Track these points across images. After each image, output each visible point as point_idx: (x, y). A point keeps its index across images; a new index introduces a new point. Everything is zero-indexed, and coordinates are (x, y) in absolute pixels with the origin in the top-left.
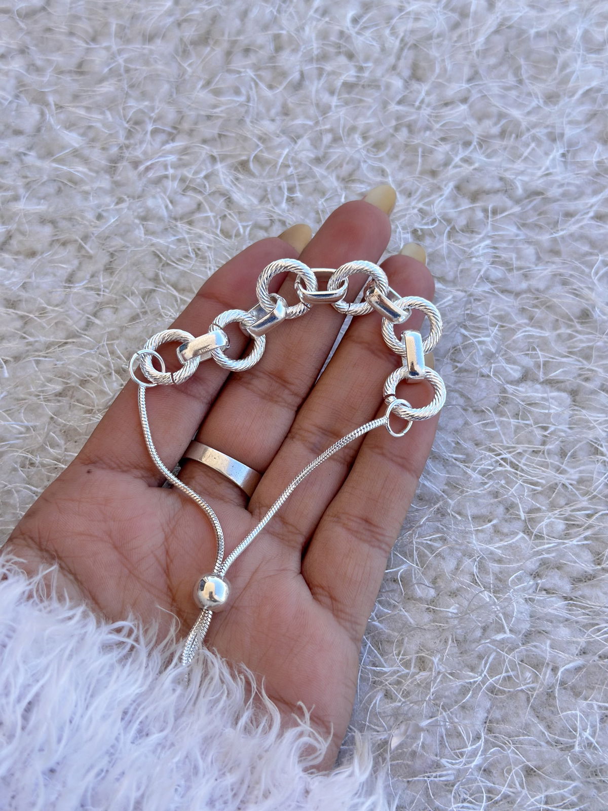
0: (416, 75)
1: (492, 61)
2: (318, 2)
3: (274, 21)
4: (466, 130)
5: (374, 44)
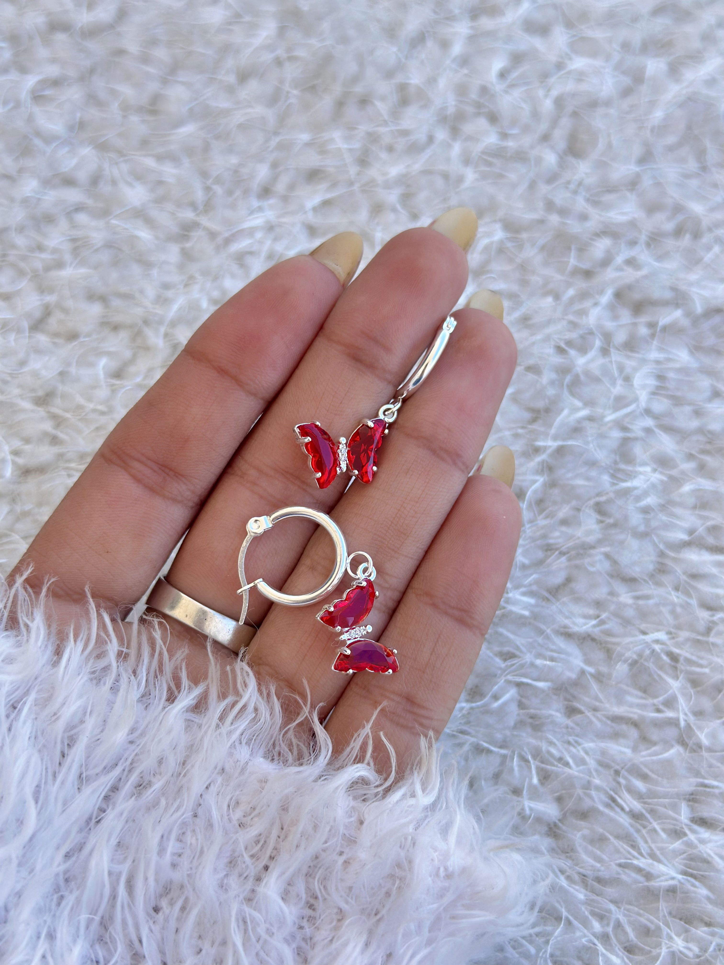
0: (574, 149)
1: (671, 139)
2: (457, 49)
3: (400, 67)
4: (633, 224)
5: (524, 105)
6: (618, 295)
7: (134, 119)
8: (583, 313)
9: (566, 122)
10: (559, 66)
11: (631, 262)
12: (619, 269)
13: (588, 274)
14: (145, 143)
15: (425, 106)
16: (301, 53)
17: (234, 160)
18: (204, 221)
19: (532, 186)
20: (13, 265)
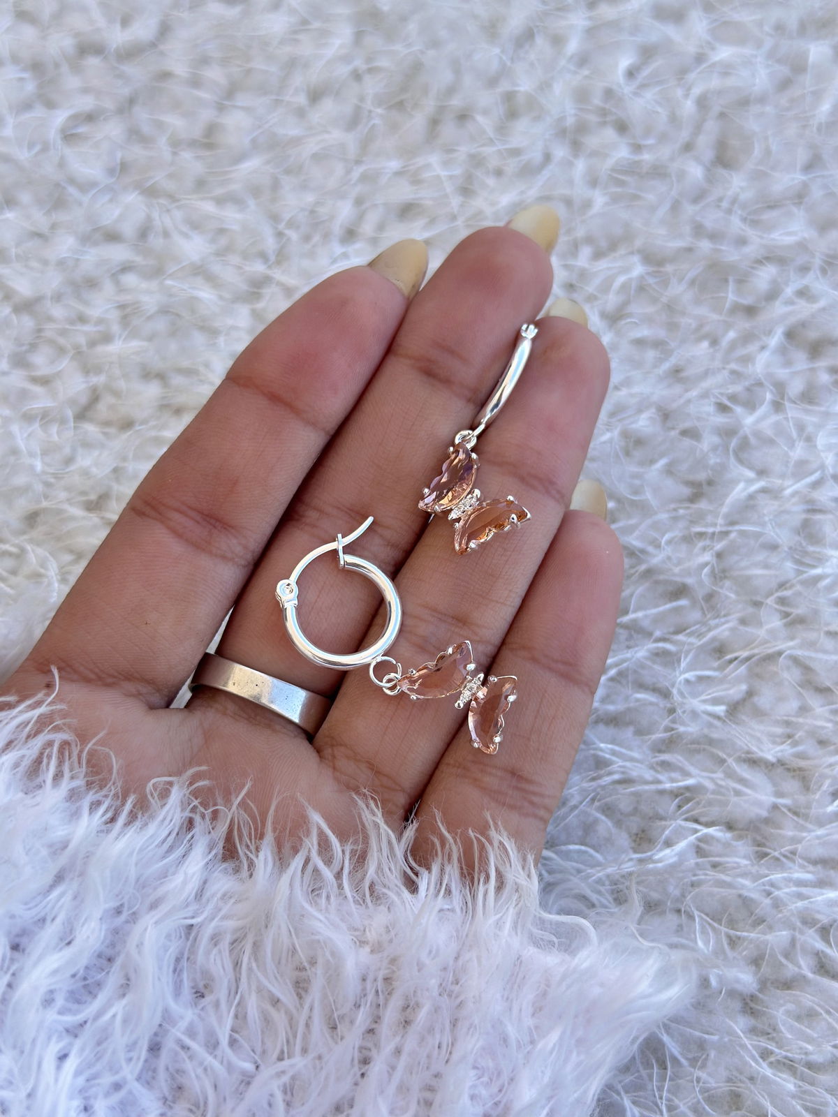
0: (723, 159)
2: (573, 45)
3: (504, 72)
4: (802, 246)
5: (659, 110)
6: (790, 335)
7: (187, 155)
8: (747, 360)
9: (711, 126)
10: (700, 58)
11: (803, 293)
12: (790, 302)
13: (751, 311)
14: (200, 184)
15: (537, 119)
16: (384, 63)
17: (310, 198)
18: (277, 274)
19: (675, 207)
20: (51, 342)
